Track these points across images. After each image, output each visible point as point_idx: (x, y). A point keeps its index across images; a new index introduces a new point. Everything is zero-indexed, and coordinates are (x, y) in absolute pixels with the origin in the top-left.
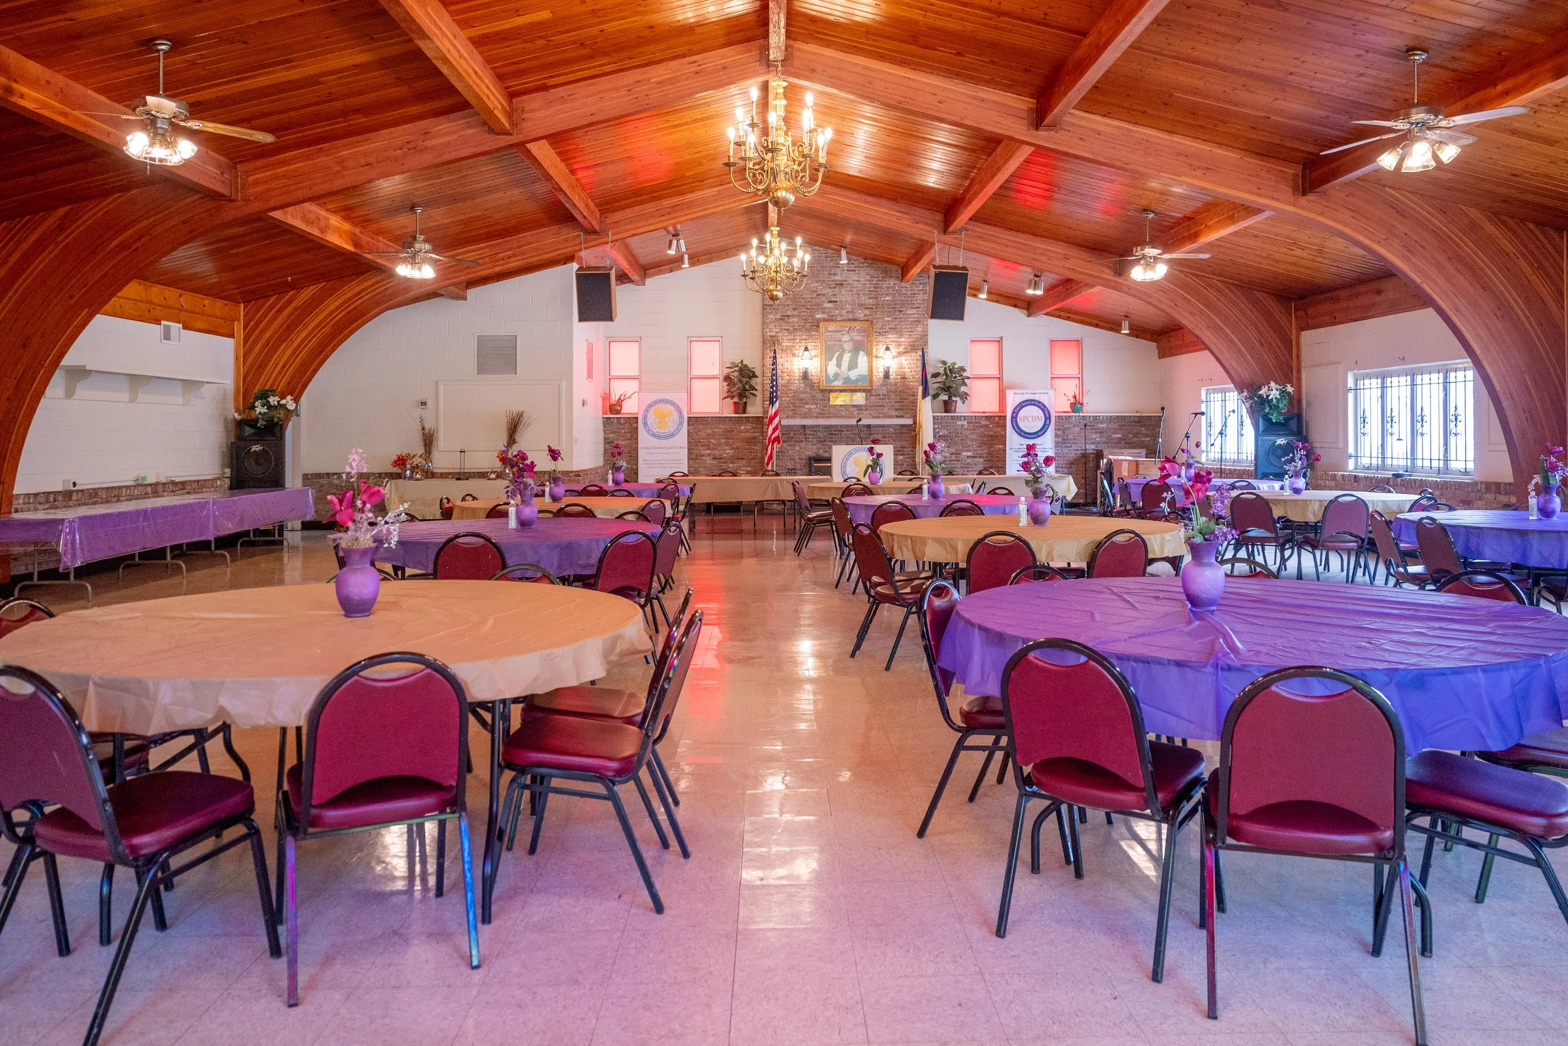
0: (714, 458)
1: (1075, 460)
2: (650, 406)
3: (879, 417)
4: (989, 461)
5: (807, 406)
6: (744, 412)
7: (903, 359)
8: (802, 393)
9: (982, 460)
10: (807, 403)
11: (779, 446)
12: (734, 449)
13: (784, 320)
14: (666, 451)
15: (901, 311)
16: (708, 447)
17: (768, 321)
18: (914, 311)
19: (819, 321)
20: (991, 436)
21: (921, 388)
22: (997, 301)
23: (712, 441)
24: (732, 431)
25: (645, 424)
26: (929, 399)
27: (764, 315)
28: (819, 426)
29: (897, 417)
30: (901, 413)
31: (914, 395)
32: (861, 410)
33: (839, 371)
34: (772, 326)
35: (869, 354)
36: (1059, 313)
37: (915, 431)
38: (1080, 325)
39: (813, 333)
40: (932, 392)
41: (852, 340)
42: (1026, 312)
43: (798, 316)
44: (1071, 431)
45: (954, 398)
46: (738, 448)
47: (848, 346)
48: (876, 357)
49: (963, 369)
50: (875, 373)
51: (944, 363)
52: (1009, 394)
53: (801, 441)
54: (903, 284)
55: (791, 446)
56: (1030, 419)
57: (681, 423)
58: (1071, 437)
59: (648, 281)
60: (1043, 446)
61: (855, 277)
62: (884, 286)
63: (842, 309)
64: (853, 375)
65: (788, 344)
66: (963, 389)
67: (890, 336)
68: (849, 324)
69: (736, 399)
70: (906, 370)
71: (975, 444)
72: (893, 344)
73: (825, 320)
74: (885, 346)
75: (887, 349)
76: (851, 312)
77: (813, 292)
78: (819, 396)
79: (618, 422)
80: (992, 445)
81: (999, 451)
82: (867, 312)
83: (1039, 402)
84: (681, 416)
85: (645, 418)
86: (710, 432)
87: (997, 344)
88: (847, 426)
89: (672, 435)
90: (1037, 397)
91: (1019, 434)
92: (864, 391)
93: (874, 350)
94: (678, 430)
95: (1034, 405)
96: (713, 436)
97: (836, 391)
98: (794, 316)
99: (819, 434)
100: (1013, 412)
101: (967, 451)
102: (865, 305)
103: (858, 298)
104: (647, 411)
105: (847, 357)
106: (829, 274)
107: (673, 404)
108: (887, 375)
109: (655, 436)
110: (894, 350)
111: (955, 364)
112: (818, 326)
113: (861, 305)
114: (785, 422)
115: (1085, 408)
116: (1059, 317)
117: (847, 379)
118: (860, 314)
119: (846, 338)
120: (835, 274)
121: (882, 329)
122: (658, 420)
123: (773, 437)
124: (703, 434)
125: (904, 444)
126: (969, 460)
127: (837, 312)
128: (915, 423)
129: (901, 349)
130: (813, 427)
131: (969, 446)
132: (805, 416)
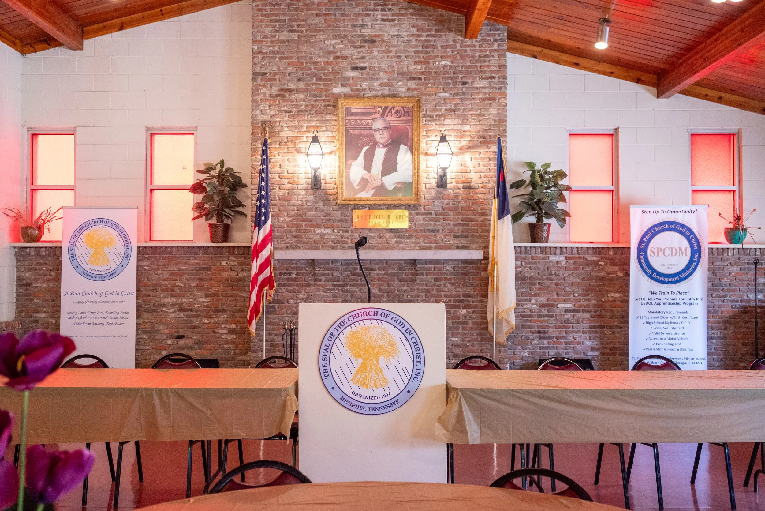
0: (181, 310)
1: (733, 317)
2: (81, 229)
3: (430, 248)
4: (600, 316)
5: (318, 231)
6: (225, 239)
7: (467, 156)
8: (310, 209)
9: (587, 315)
10: (318, 226)
11: (272, 292)
12: (210, 295)
13: (283, 96)
14: (103, 298)
15: (464, 83)
16: (171, 292)
17: (258, 98)
18: (486, 83)
19: (337, 97)
20: (601, 279)
21: (495, 203)
22: (611, 74)
23: (178, 283)
24: (208, 269)
25: (73, 257)
26: (508, 219)
27: (254, 90)
28: (337, 261)
29: (458, 248)
30: (464, 242)
31: (484, 214)
32: (402, 237)
33: (367, 176)
34: (264, 106)
35: (414, 149)
36: (700, 90)
37: (486, 270)
38: (738, 110)
39: (328, 117)
40: (513, 211)
41: (388, 128)
42: (654, 90)
43: (305, 90)
44: (726, 272)
45: (545, 221)
46: (216, 295)
47: (382, 137)
48: (426, 154)
49: (562, 174)
50: (423, 180)
51: (531, 165)
52: (635, 213)
53: (309, 285)
54: (469, 42)
55: (292, 291)
56: (668, 252)
57: (127, 256)
58: (725, 280)
59: (87, 43)
60: (688, 296)
61: (394, 31)
62: (439, 45)
63: (374, 80)
64: (390, 181)
65: (290, 134)
66: (560, 205)
67: (447, 121)
68: (383, 103)
69: (214, 221)
70: (472, 175)
71: (578, 291)
72: (453, 134)
73: (346, 96)
74: (438, 138)
75: (443, 139)
76: (389, 84)
77: (329, 53)
78: (338, 214)
79: (38, 254)
80: (602, 293)
81: (614, 301)
82: (412, 84)
83: (683, 226)
84: (127, 246)
85: (72, 248)
86: (174, 269)
87: (607, 142)
88: (380, 262)
89: (113, 274)
90: (679, 218)
91: (651, 277)
92: (407, 207)
93: (423, 144)
94: (122, 266)
95: (674, 230)
96: (180, 275)
97: (363, 206)
98: (298, 91)
99: (336, 274)
100: (641, 242)
101: (565, 301)
102: (410, 73)
103: (398, 63)
104: (75, 238)
105: (380, 154)
106: (354, 26)
107: (116, 226)
108: (442, 183)
109: (86, 274)
110: (454, 143)
111: (548, 165)
112: (335, 106)
113: (402, 73)
114: (280, 255)
115: (748, 238)
116: (706, 97)
117: (381, 189)
118: (401, 88)
119: (379, 124)
120: (363, 26)
121: (436, 110)
122: (92, 251)
123: (260, 279)
124: (164, 273)
125: (470, 290)
126: (568, 316)
127: (365, 85)
128: (486, 258)
129: (465, 142)
130: (327, 262)
131: (569, 294)
132: (316, 245)
